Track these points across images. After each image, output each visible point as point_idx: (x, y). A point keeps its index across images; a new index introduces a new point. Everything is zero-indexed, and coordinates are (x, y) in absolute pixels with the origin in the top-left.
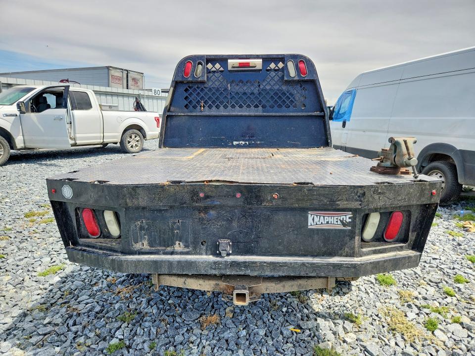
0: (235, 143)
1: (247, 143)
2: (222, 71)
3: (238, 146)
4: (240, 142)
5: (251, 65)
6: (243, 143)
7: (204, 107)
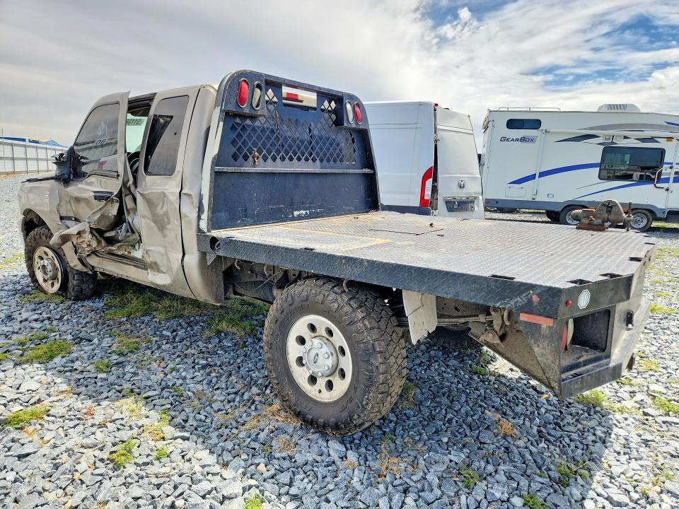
0: (296, 213)
1: (308, 212)
2: (275, 103)
3: (300, 218)
4: (301, 212)
5: (299, 99)
6: (304, 212)
7: (258, 158)
